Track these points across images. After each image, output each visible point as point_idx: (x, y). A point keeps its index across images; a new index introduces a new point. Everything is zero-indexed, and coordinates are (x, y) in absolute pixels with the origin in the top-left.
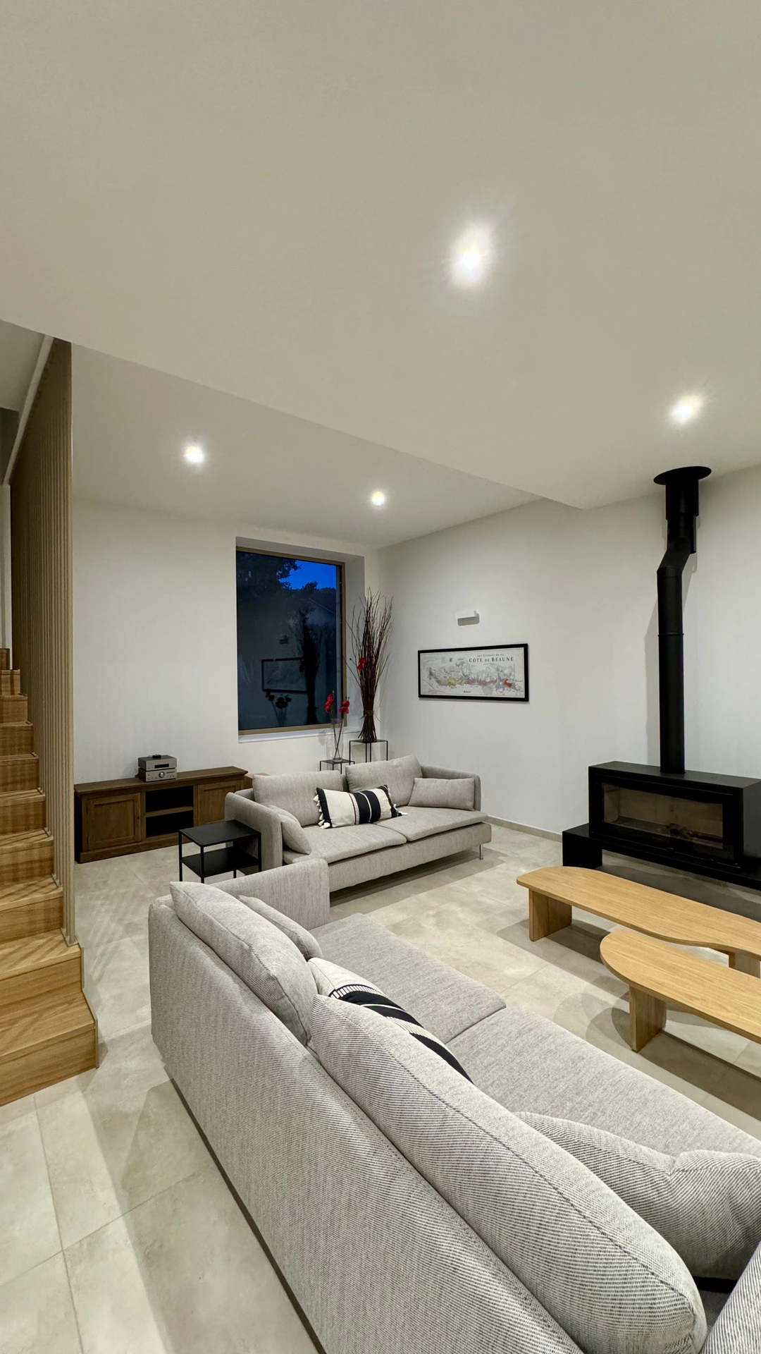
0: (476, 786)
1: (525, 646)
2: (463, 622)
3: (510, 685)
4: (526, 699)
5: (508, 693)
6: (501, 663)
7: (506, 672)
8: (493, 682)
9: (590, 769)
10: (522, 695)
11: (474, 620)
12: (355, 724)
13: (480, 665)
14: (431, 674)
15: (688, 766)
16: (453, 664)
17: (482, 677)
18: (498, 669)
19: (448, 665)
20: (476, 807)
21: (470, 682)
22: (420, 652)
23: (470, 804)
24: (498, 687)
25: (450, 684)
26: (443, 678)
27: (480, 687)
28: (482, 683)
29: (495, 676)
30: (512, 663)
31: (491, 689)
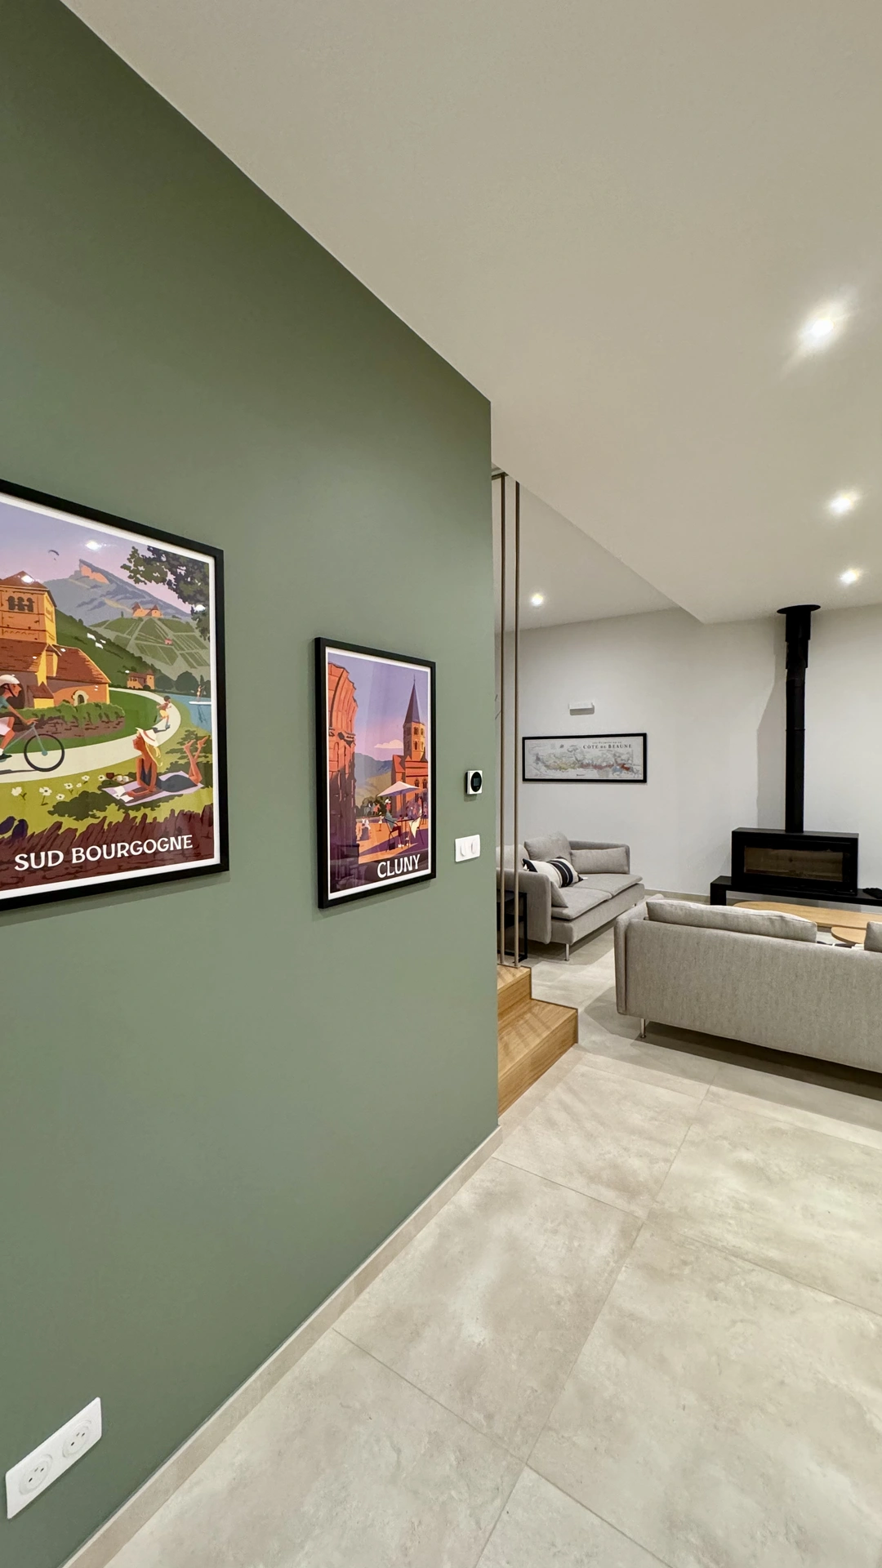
0: (625, 854)
1: (644, 736)
2: (574, 712)
3: (627, 769)
4: (644, 781)
5: (625, 776)
6: (620, 750)
7: (623, 757)
8: (610, 766)
9: (733, 832)
10: (641, 778)
11: (590, 711)
13: (595, 751)
14: (538, 759)
16: (564, 750)
17: (597, 762)
18: (615, 755)
19: (558, 751)
20: (630, 871)
21: (583, 766)
22: (525, 739)
23: (626, 869)
24: (615, 771)
25: (560, 768)
26: (551, 762)
27: (595, 771)
28: (598, 767)
29: (612, 761)
30: (630, 750)
31: (607, 772)
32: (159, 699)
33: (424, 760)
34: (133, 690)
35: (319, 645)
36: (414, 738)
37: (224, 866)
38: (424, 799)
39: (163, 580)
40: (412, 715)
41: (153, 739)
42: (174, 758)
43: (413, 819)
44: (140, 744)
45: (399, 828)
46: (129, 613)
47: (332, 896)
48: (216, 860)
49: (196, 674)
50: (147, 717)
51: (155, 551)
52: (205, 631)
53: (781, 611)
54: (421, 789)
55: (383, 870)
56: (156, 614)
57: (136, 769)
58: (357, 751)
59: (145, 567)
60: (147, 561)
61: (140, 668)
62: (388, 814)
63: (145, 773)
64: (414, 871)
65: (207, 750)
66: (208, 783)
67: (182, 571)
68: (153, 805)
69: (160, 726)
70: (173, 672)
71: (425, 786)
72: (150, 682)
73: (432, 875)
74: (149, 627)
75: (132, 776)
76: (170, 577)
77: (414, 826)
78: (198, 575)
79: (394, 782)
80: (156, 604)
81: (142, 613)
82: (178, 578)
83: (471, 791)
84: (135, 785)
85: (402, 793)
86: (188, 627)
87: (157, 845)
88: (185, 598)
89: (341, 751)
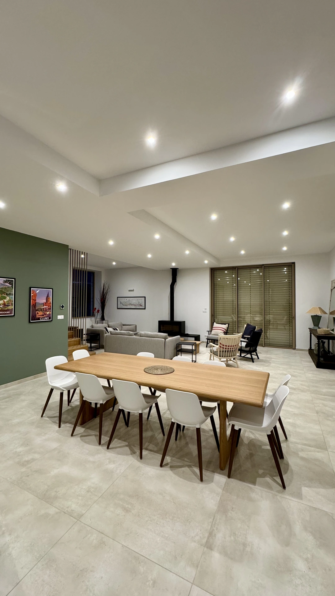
0: (136, 326)
1: (145, 297)
2: (130, 291)
3: (141, 306)
4: (145, 309)
5: (141, 307)
6: (139, 301)
7: (140, 302)
8: (137, 305)
9: (159, 321)
10: (144, 308)
11: (133, 291)
12: (99, 316)
13: (134, 301)
14: (121, 303)
15: (174, 320)
16: (127, 300)
17: (135, 304)
18: (138, 302)
19: (126, 301)
20: (136, 331)
21: (131, 305)
22: (118, 297)
23: (135, 330)
24: (138, 306)
25: (126, 305)
26: (124, 304)
27: (134, 306)
28: (135, 305)
29: (138, 304)
30: (142, 301)
31: (137, 307)
32: (6, 296)
33: (50, 303)
34: (3, 295)
35: (30, 288)
36: (48, 300)
37: (14, 315)
38: (50, 309)
39: (7, 283)
40: (48, 296)
41: (5, 300)
42: (8, 303)
43: (48, 312)
44: (4, 301)
45: (45, 313)
46: (3, 287)
47: (31, 321)
48: (13, 315)
49: (11, 293)
50: (5, 298)
51: (7, 280)
52: (13, 288)
53: (171, 269)
54: (49, 307)
55: (41, 319)
56: (6, 287)
57: (3, 304)
58: (37, 302)
59: (5, 282)
60: (6, 281)
61: (4, 293)
62: (42, 311)
63: (4, 304)
64: (48, 319)
65: (12, 301)
66: (12, 306)
67: (10, 281)
68: (5, 308)
69: (6, 299)
70: (8, 293)
71: (50, 307)
72: (5, 294)
73: (52, 320)
74: (5, 288)
75: (3, 305)
76: (8, 282)
77: (48, 313)
78: (12, 281)
79: (44, 306)
80: (6, 285)
81: (5, 287)
82: (9, 282)
83: (61, 308)
84: (3, 306)
85: (46, 308)
86: (10, 288)
87: (5, 312)
88: (10, 284)
89: (34, 302)
